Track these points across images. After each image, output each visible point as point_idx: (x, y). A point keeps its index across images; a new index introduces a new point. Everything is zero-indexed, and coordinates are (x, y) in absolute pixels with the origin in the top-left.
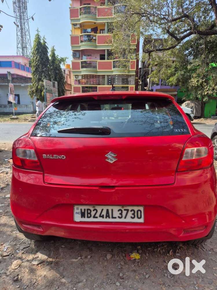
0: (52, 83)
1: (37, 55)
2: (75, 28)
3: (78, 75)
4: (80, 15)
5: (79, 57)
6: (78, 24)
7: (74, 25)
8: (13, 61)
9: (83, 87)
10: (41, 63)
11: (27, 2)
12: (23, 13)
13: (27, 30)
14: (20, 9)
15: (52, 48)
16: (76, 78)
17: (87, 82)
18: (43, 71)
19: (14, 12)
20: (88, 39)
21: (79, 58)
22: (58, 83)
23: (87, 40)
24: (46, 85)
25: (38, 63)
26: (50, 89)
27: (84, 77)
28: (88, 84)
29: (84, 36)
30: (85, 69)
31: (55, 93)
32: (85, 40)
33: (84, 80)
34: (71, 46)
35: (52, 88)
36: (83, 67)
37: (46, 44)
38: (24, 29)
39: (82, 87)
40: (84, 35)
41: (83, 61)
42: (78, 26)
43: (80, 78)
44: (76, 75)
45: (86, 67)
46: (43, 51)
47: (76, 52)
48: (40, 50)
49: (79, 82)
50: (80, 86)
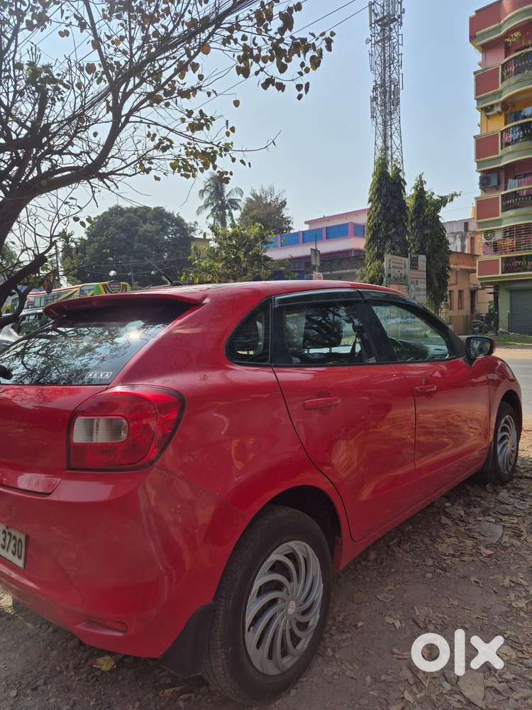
0: (407, 261)
1: (376, 204)
2: (488, 117)
3: (493, 232)
4: (502, 81)
5: (496, 184)
6: (497, 104)
7: (485, 110)
8: (352, 223)
9: (506, 260)
10: (384, 219)
11: (401, 88)
12: (391, 113)
13: (397, 148)
14: (386, 108)
15: (418, 179)
16: (486, 238)
17: (518, 245)
18: (388, 236)
19: (373, 117)
20: (524, 134)
21: (497, 188)
22: (428, 258)
23: (519, 138)
24: (389, 268)
25: (378, 220)
26: (401, 274)
27: (509, 232)
28: (521, 250)
29: (511, 129)
30: (511, 213)
31: (417, 282)
32: (516, 140)
33: (509, 242)
34: (476, 162)
35: (407, 271)
36: (505, 208)
37: (401, 174)
38: (391, 147)
39: (502, 258)
40: (512, 127)
41: (508, 193)
42: (498, 109)
43: (499, 236)
44: (487, 232)
45: (516, 207)
46: (391, 193)
47: (489, 175)
48: (384, 192)
49: (496, 248)
50: (499, 257)
